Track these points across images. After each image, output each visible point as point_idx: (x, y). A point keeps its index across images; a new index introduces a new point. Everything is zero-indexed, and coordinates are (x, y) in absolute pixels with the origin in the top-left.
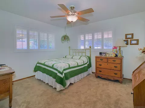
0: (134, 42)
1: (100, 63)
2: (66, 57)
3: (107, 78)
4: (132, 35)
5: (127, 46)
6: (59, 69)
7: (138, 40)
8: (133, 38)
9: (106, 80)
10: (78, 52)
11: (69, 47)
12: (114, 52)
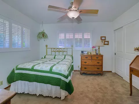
0: (106, 43)
1: (85, 61)
2: (45, 58)
3: (92, 73)
4: (105, 37)
5: (104, 46)
6: (63, 73)
7: (108, 42)
8: (105, 40)
9: (91, 75)
10: (58, 51)
11: (47, 46)
12: (93, 50)
